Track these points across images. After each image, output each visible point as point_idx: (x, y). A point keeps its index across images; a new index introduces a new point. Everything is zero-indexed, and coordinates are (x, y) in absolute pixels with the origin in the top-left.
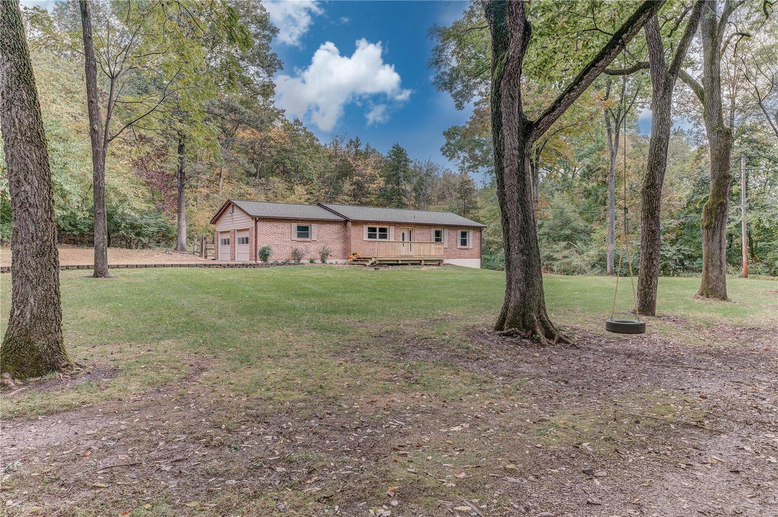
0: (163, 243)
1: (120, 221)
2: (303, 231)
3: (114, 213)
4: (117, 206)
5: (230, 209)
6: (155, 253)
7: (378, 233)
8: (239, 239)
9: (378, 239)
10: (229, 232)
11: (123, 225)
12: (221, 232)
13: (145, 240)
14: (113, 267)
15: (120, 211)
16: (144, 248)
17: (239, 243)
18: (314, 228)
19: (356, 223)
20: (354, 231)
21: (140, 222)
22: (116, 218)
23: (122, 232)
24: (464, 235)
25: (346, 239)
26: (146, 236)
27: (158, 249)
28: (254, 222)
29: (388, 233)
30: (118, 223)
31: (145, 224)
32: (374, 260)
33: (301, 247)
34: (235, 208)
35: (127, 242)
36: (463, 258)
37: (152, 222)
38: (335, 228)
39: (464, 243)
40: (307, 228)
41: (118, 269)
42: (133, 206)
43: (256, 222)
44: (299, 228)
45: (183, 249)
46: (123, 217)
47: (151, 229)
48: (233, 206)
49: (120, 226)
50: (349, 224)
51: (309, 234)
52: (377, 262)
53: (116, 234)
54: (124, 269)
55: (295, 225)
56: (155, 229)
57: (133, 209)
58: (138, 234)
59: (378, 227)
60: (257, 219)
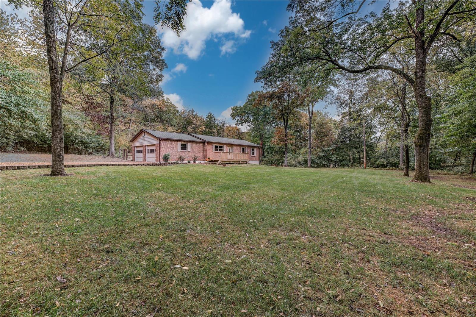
0: (100, 152)
1: (74, 139)
2: (184, 147)
3: (71, 135)
4: (73, 131)
5: (143, 134)
6: (96, 157)
7: (219, 148)
8: (148, 150)
9: (219, 151)
10: (142, 146)
11: (76, 142)
12: (136, 147)
13: (90, 150)
14: (69, 166)
15: (74, 134)
16: (89, 154)
17: (148, 152)
18: (189, 145)
19: (209, 143)
20: (208, 147)
21: (87, 140)
22: (72, 138)
23: (76, 145)
24: (253, 150)
25: (205, 151)
26: (91, 148)
27: (98, 155)
28: (159, 141)
29: (223, 148)
30: (74, 141)
31: (90, 142)
32: (220, 161)
33: (183, 154)
34: (146, 134)
35: (79, 151)
36: (253, 160)
37: (95, 140)
38: (200, 145)
39: (253, 154)
40: (185, 145)
41: (73, 168)
42: (84, 131)
43: (160, 141)
44: (182, 145)
45: (112, 155)
46: (77, 137)
47: (94, 144)
48: (145, 133)
49: (75, 142)
50: (206, 144)
51: (187, 148)
52: (222, 162)
53: (72, 147)
54: (78, 168)
55: (180, 144)
56: (96, 145)
57: (83, 133)
58: (86, 147)
59: (219, 145)
60: (160, 140)
